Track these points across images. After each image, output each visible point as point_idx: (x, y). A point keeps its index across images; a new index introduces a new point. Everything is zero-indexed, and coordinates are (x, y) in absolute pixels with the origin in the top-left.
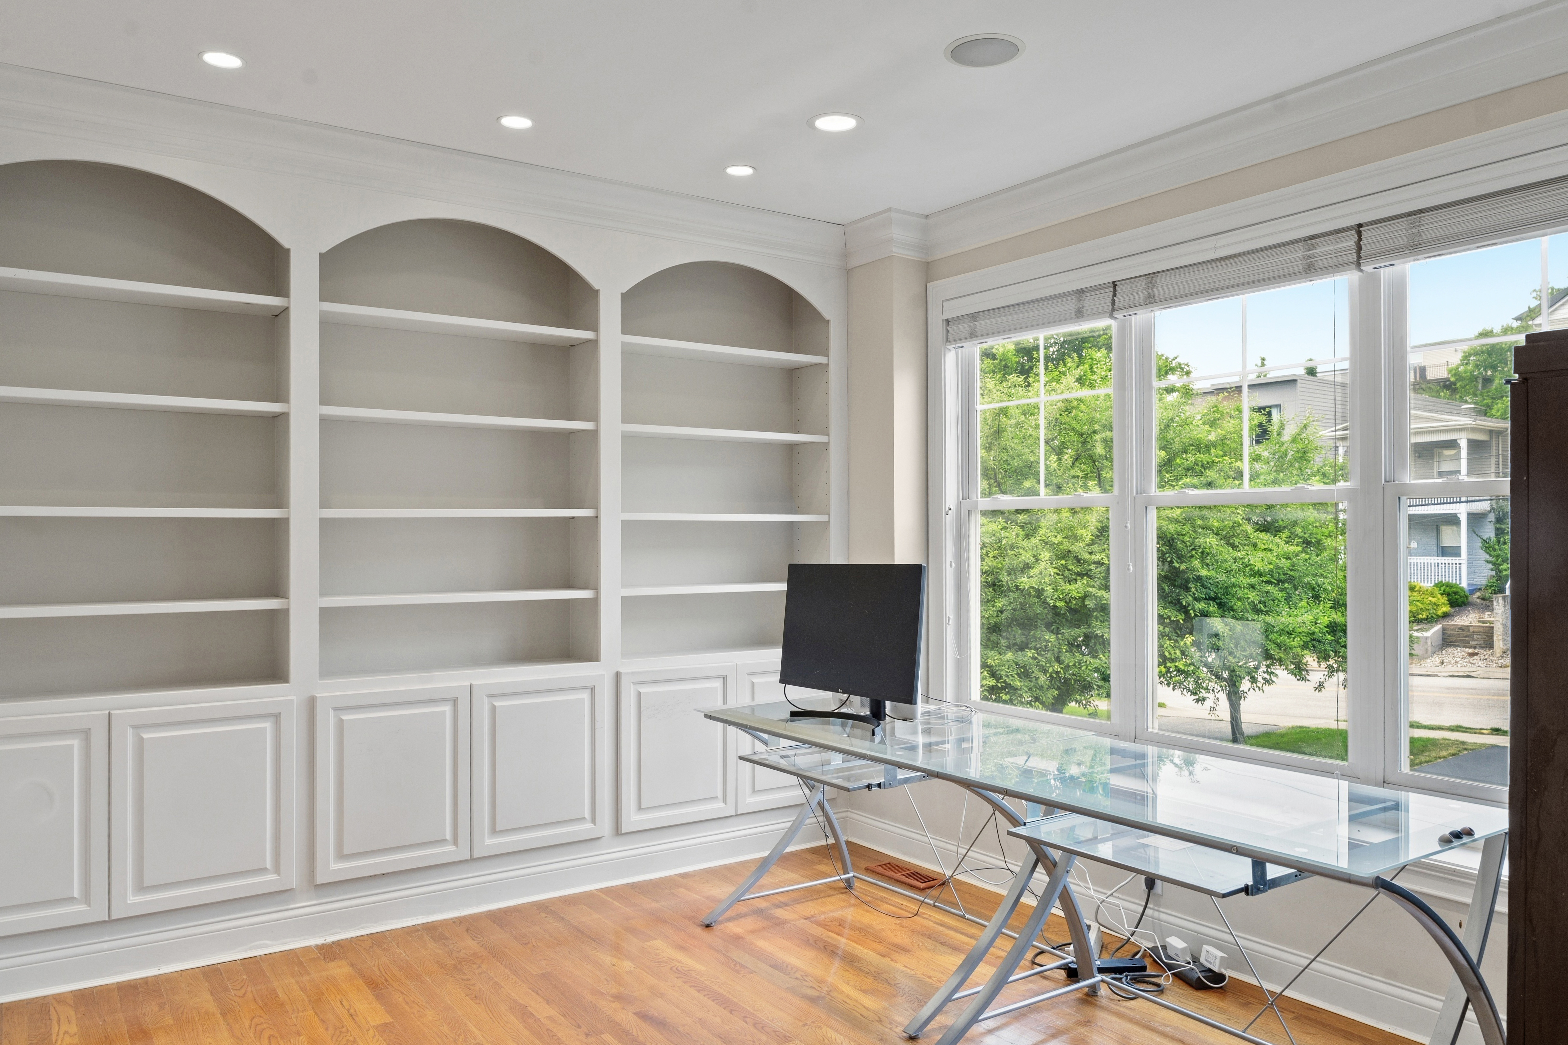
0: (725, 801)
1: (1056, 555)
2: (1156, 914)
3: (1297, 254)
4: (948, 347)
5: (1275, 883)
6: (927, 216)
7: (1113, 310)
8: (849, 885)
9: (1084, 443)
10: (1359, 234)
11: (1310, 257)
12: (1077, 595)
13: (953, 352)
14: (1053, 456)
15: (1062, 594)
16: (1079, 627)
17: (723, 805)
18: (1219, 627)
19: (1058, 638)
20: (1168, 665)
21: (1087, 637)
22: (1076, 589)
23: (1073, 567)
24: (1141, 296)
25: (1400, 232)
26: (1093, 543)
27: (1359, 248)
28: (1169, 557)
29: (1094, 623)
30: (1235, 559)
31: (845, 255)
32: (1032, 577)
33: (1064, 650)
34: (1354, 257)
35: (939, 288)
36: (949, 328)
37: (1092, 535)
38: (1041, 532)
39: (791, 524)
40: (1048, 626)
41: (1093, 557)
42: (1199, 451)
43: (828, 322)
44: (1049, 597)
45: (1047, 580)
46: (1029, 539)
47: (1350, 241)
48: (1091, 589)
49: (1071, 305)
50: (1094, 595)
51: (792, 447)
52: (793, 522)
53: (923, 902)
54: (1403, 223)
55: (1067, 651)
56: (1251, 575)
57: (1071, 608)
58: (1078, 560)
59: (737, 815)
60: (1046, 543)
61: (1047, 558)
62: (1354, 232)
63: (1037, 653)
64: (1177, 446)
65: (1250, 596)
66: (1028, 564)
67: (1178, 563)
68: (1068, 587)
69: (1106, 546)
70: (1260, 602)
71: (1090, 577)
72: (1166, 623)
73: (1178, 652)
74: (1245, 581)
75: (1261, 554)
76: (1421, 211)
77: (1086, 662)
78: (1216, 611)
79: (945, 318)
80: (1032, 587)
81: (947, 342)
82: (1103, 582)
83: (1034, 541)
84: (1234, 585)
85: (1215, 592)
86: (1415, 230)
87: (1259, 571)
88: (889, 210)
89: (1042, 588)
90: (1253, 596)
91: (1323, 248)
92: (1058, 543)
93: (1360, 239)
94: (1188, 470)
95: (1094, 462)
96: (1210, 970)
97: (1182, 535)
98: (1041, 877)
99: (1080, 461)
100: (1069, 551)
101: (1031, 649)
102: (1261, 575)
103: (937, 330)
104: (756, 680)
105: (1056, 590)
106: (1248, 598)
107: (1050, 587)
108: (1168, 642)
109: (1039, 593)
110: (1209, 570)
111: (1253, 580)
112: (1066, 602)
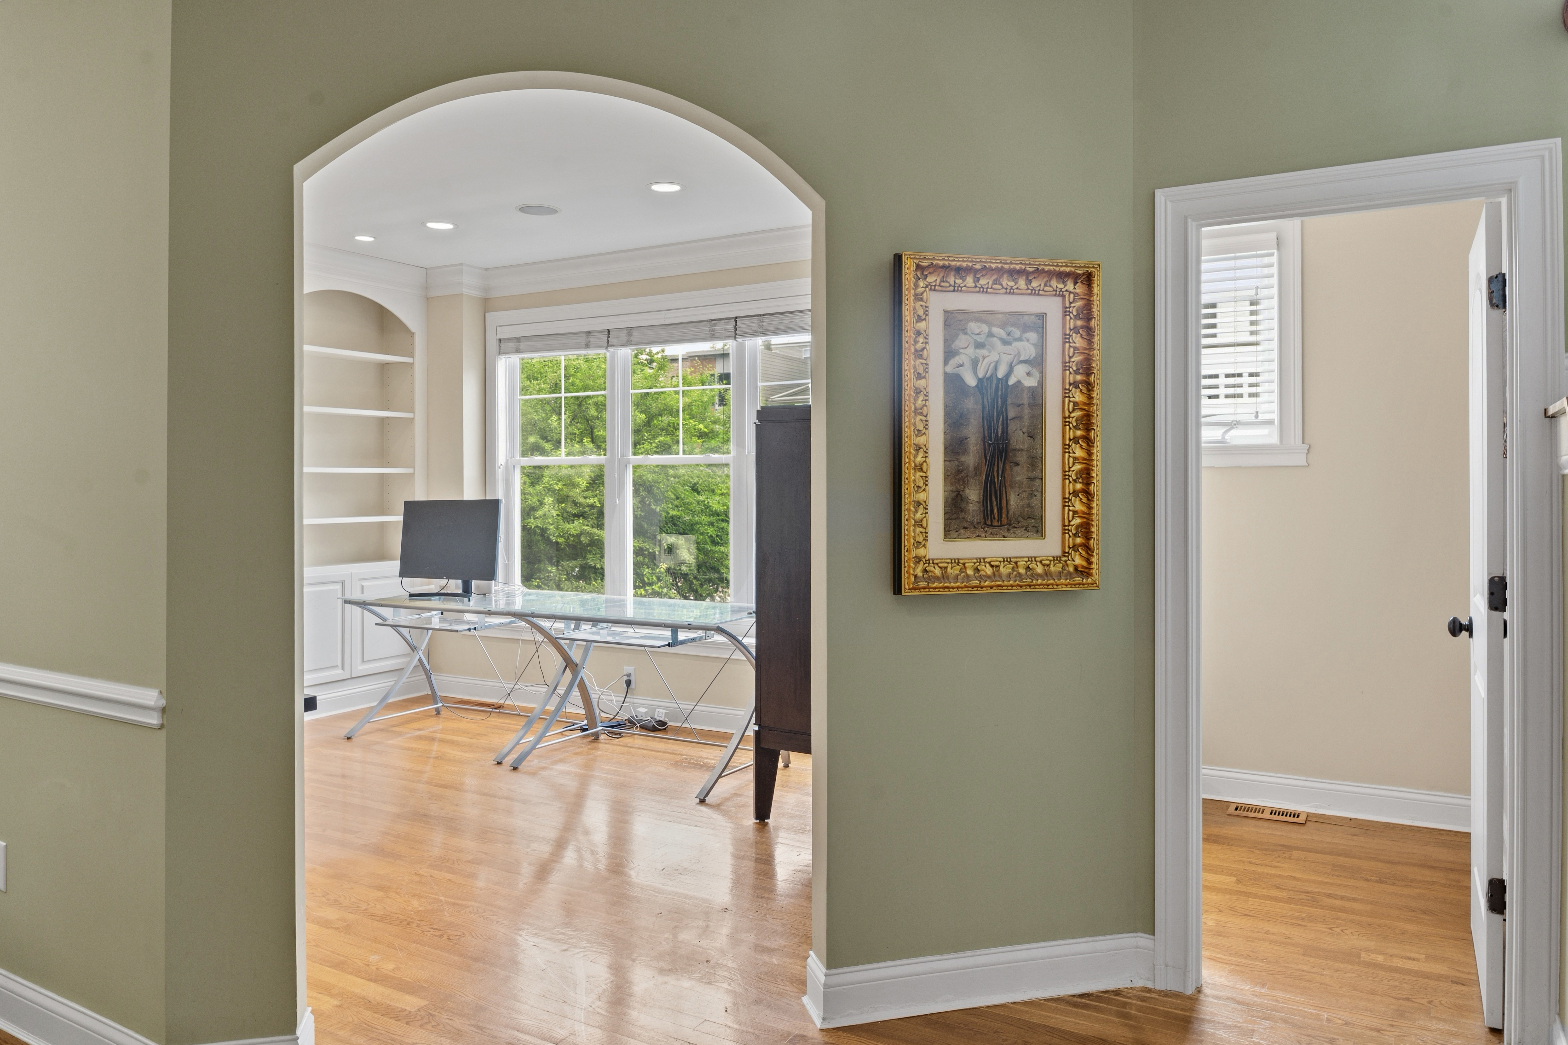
0: (343, 668)
1: (558, 500)
2: (632, 700)
3: (707, 327)
4: (501, 357)
5: (683, 642)
6: (487, 269)
7: (608, 346)
8: (438, 712)
9: (580, 405)
10: (736, 321)
11: (713, 330)
12: (575, 533)
13: (503, 360)
14: (554, 416)
15: (562, 532)
16: (576, 559)
17: (342, 671)
18: (686, 556)
19: (558, 569)
20: (647, 588)
21: (583, 568)
22: (575, 527)
23: (571, 509)
24: (624, 340)
25: (754, 323)
26: (587, 489)
27: (736, 329)
28: (648, 500)
29: (589, 556)
30: (698, 503)
31: (426, 288)
32: (537, 518)
33: (564, 579)
34: (733, 334)
35: (493, 318)
36: (501, 345)
37: (587, 483)
38: (544, 481)
39: (383, 475)
40: (550, 560)
41: (588, 500)
42: (671, 415)
43: (413, 334)
44: (551, 535)
45: (550, 521)
46: (534, 486)
47: (731, 325)
48: (586, 528)
49: (582, 340)
50: (588, 533)
51: (383, 420)
52: (383, 473)
53: (491, 712)
54: (755, 320)
55: (566, 580)
56: (710, 516)
57: (569, 544)
58: (575, 503)
59: (352, 678)
60: (549, 490)
61: (550, 502)
62: (733, 320)
63: (542, 583)
64: (654, 410)
65: (709, 531)
66: (534, 507)
67: (655, 505)
68: (567, 526)
69: (598, 492)
70: (717, 536)
71: (584, 518)
72: (645, 554)
73: (654, 578)
74: (705, 519)
75: (718, 498)
76: (764, 315)
77: (581, 588)
78: (684, 544)
79: (498, 338)
80: (537, 527)
81: (499, 354)
82: (595, 522)
83: (539, 488)
84: (697, 523)
85: (683, 529)
86: (761, 324)
87: (715, 510)
88: (461, 264)
89: (546, 528)
90: (711, 531)
91: (720, 327)
92: (558, 490)
93: (736, 325)
94: (663, 430)
95: (588, 421)
96: (660, 721)
97: (658, 482)
98: (568, 674)
99: (576, 421)
100: (568, 496)
101: (535, 579)
102: (718, 515)
103: (492, 345)
104: (365, 584)
105: (557, 528)
106: (708, 533)
107: (553, 526)
108: (647, 570)
109: (544, 531)
110: (679, 511)
111: (713, 519)
112: (565, 539)
